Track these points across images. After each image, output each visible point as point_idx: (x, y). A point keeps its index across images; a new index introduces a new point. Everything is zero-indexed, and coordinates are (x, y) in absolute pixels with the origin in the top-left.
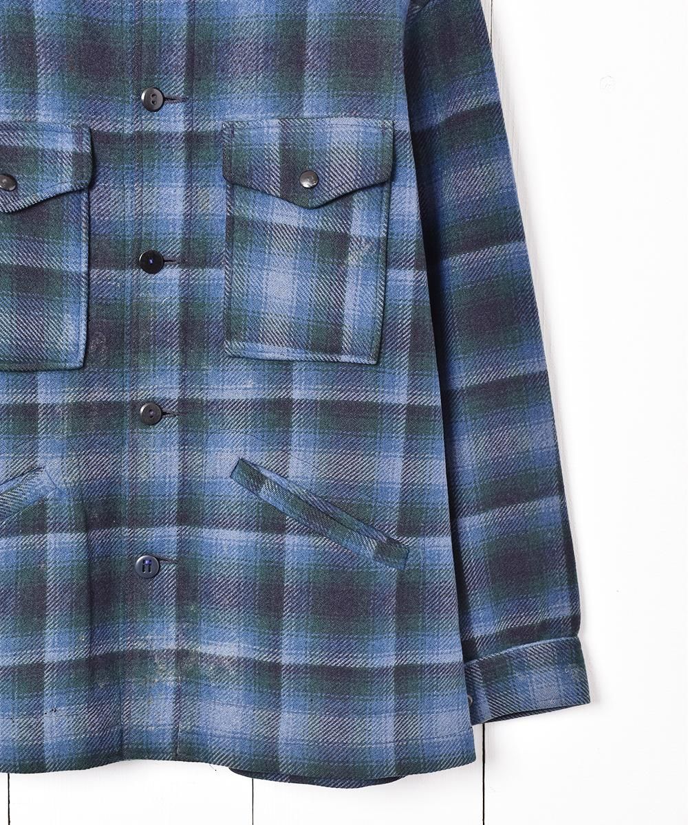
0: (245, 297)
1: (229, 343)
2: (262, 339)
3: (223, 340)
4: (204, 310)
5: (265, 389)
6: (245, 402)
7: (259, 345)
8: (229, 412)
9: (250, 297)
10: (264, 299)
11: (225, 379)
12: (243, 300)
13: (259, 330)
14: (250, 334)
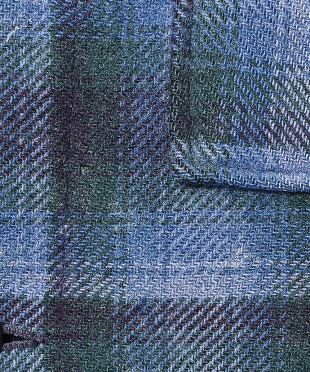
0: (231, 23)
1: (184, 146)
2: (275, 135)
3: (167, 138)
4: (119, 61)
5: (279, 273)
6: (224, 307)
7: (267, 151)
8: (180, 333)
9: (243, 22)
10: (280, 28)
11: (173, 246)
12: (224, 30)
13: (268, 111)
14: (243, 123)
